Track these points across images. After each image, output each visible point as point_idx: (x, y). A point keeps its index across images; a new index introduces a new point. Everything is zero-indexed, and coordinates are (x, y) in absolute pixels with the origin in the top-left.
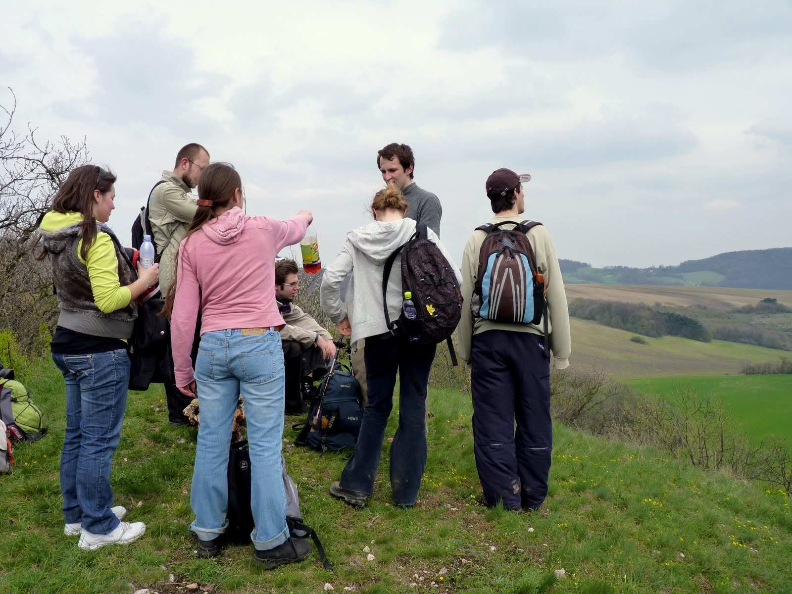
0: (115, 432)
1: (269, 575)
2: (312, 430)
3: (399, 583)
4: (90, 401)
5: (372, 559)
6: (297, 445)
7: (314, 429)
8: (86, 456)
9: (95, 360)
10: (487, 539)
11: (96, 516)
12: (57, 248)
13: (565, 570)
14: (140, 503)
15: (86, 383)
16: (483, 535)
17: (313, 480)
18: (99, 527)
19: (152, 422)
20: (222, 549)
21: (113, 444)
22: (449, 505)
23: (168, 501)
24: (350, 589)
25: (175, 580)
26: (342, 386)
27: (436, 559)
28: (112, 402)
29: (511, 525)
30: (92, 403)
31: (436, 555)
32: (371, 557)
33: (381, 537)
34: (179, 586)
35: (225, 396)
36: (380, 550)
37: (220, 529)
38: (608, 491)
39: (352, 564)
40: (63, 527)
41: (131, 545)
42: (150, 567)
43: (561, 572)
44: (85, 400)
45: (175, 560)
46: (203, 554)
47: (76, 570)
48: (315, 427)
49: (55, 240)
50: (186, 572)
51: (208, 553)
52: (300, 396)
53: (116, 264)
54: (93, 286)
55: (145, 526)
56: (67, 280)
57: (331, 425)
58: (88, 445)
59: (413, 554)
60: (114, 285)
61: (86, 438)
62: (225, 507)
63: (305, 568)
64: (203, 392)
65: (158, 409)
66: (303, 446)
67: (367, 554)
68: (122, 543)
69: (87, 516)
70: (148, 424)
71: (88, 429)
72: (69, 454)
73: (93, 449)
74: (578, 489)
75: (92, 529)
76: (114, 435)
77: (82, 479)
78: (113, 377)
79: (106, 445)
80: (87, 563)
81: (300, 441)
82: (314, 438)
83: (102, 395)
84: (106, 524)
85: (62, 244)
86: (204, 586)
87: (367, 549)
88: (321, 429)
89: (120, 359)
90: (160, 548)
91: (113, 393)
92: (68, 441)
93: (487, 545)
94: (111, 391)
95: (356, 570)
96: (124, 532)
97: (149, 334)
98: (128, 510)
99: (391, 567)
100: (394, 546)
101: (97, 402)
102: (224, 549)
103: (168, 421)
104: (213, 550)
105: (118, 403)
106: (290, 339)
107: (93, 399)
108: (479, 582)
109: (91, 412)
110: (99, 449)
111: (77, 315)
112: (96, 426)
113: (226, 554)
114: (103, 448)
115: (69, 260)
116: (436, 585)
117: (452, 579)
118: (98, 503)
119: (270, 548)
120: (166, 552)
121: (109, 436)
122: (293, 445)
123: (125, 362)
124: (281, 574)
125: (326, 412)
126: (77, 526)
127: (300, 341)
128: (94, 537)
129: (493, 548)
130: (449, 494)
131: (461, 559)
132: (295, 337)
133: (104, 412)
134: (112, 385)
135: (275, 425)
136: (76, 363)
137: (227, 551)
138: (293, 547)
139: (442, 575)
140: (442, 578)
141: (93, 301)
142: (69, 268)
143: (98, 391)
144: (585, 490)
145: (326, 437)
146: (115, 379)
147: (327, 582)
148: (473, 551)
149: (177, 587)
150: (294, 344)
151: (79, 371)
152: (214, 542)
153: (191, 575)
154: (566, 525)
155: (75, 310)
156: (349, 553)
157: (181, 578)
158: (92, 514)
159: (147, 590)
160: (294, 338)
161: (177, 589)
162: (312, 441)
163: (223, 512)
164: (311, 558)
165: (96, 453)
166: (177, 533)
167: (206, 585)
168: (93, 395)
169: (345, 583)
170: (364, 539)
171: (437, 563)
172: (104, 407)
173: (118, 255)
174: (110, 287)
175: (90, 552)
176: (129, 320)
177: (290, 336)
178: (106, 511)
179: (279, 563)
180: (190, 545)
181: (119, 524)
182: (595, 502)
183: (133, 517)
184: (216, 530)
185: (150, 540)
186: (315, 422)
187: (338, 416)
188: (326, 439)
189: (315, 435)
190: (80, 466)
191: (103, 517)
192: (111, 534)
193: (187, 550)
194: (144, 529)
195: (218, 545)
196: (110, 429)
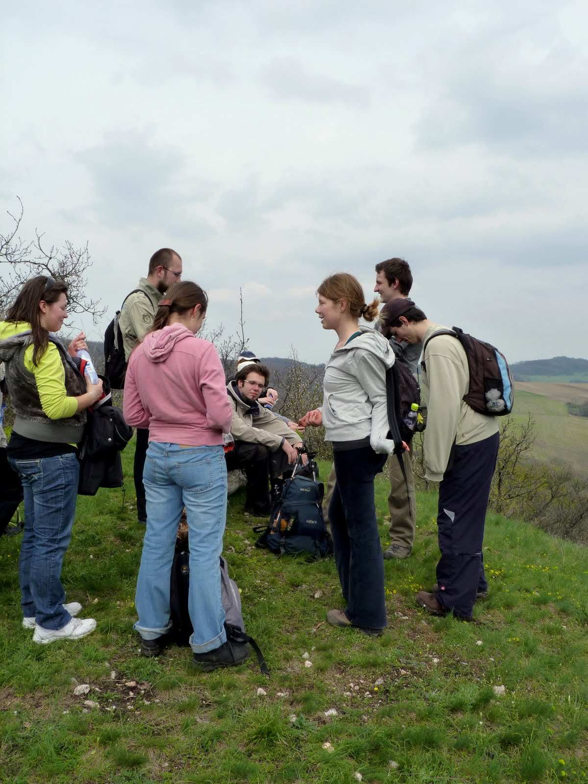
0: (65, 533)
1: (205, 677)
2: (272, 533)
3: (333, 692)
4: (41, 503)
5: (309, 666)
6: (257, 546)
7: (274, 532)
8: (37, 556)
9: (43, 465)
10: (432, 650)
11: (48, 613)
12: (6, 356)
13: (505, 686)
14: (96, 600)
15: (37, 487)
16: (428, 646)
17: (266, 583)
18: (51, 623)
19: (123, 520)
20: (165, 648)
21: (64, 544)
22: (400, 613)
23: (123, 600)
24: (282, 695)
25: (116, 677)
26: (301, 489)
27: (374, 669)
28: (62, 505)
29: (459, 637)
30: (42, 505)
31: (374, 665)
32: (308, 664)
33: (323, 643)
34: (119, 683)
35: (169, 501)
36: (319, 657)
37: (162, 629)
38: (572, 605)
39: (289, 670)
40: (21, 621)
41: (81, 640)
42: (94, 663)
43: (500, 690)
44: (37, 503)
45: (120, 657)
46: (146, 653)
47: (26, 662)
48: (275, 530)
49: (4, 348)
50: (127, 670)
51: (150, 652)
52: (269, 498)
53: (63, 371)
54: (40, 395)
55: (96, 622)
56: (16, 387)
57: (290, 528)
58: (40, 545)
59: (351, 662)
60: (60, 393)
61: (38, 539)
62: (168, 609)
63: (241, 672)
64: (151, 496)
65: (131, 507)
66: (264, 548)
67: (305, 660)
68: (72, 638)
69: (40, 613)
70: (119, 522)
71: (39, 530)
72: (26, 552)
73: (45, 549)
74: (541, 602)
75: (44, 624)
76: (64, 535)
77: (34, 577)
78: (62, 481)
79: (56, 546)
80: (36, 657)
81: (260, 543)
82: (273, 540)
83: (52, 498)
84: (58, 619)
85: (11, 352)
86: (142, 684)
87: (306, 655)
88: (280, 532)
89: (67, 463)
90: (107, 645)
91: (62, 496)
92: (26, 539)
93: (430, 656)
94: (60, 494)
95: (291, 676)
96: (75, 628)
97: (97, 440)
98: (84, 606)
99: (328, 674)
100: (333, 654)
101: (47, 505)
102: (167, 649)
103: (137, 520)
104: (155, 650)
105: (67, 505)
106: (256, 442)
107: (43, 502)
108: (412, 695)
109: (42, 514)
110: (50, 549)
111: (27, 421)
112: (47, 527)
113: (168, 654)
114: (53, 548)
115: (17, 368)
116: (370, 696)
117: (387, 690)
118: (49, 601)
119: (205, 651)
120: (113, 649)
121: (59, 537)
122: (253, 547)
123: (73, 466)
124: (216, 677)
125: (286, 516)
126: (32, 620)
127: (266, 443)
128: (47, 632)
129: (436, 660)
130: (401, 602)
131: (400, 670)
132: (260, 439)
133: (54, 514)
134: (62, 489)
135: (213, 531)
136: (26, 468)
137: (170, 652)
138: (231, 652)
139: (378, 686)
140: (376, 689)
141: (41, 408)
142: (17, 375)
143: (48, 494)
144: (547, 603)
145: (285, 539)
146: (64, 482)
147: (261, 687)
148: (414, 663)
149: (117, 684)
150: (261, 448)
151: (30, 475)
152: (157, 641)
153: (131, 673)
154: (518, 639)
155: (25, 416)
156: (288, 658)
157: (122, 675)
158: (43, 611)
159: (87, 685)
160: (260, 441)
161: (117, 686)
162: (271, 543)
163: (167, 613)
164: (249, 662)
165: (47, 553)
166: (125, 631)
167: (143, 684)
168: (43, 497)
169: (278, 689)
170: (305, 645)
171: (374, 673)
172: (54, 510)
173: (64, 364)
174: (58, 394)
175: (43, 646)
176: (76, 425)
177: (256, 439)
178: (57, 609)
179: (216, 667)
180: (135, 644)
181: (70, 620)
182: (556, 617)
183: (87, 614)
184: (158, 630)
185: (99, 636)
186: (275, 525)
187: (296, 519)
188: (285, 541)
189: (275, 538)
190: (33, 565)
191: (55, 613)
192: (62, 630)
193: (132, 648)
194: (95, 626)
195: (161, 645)
196: (61, 531)
